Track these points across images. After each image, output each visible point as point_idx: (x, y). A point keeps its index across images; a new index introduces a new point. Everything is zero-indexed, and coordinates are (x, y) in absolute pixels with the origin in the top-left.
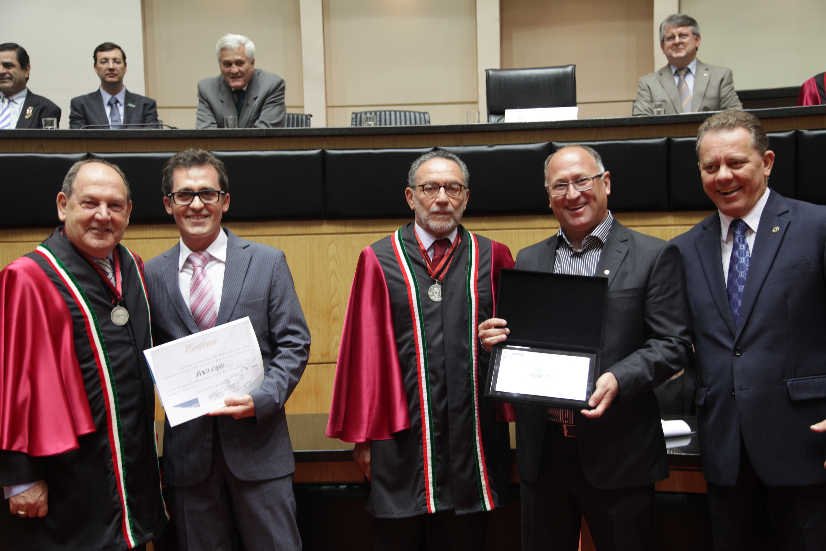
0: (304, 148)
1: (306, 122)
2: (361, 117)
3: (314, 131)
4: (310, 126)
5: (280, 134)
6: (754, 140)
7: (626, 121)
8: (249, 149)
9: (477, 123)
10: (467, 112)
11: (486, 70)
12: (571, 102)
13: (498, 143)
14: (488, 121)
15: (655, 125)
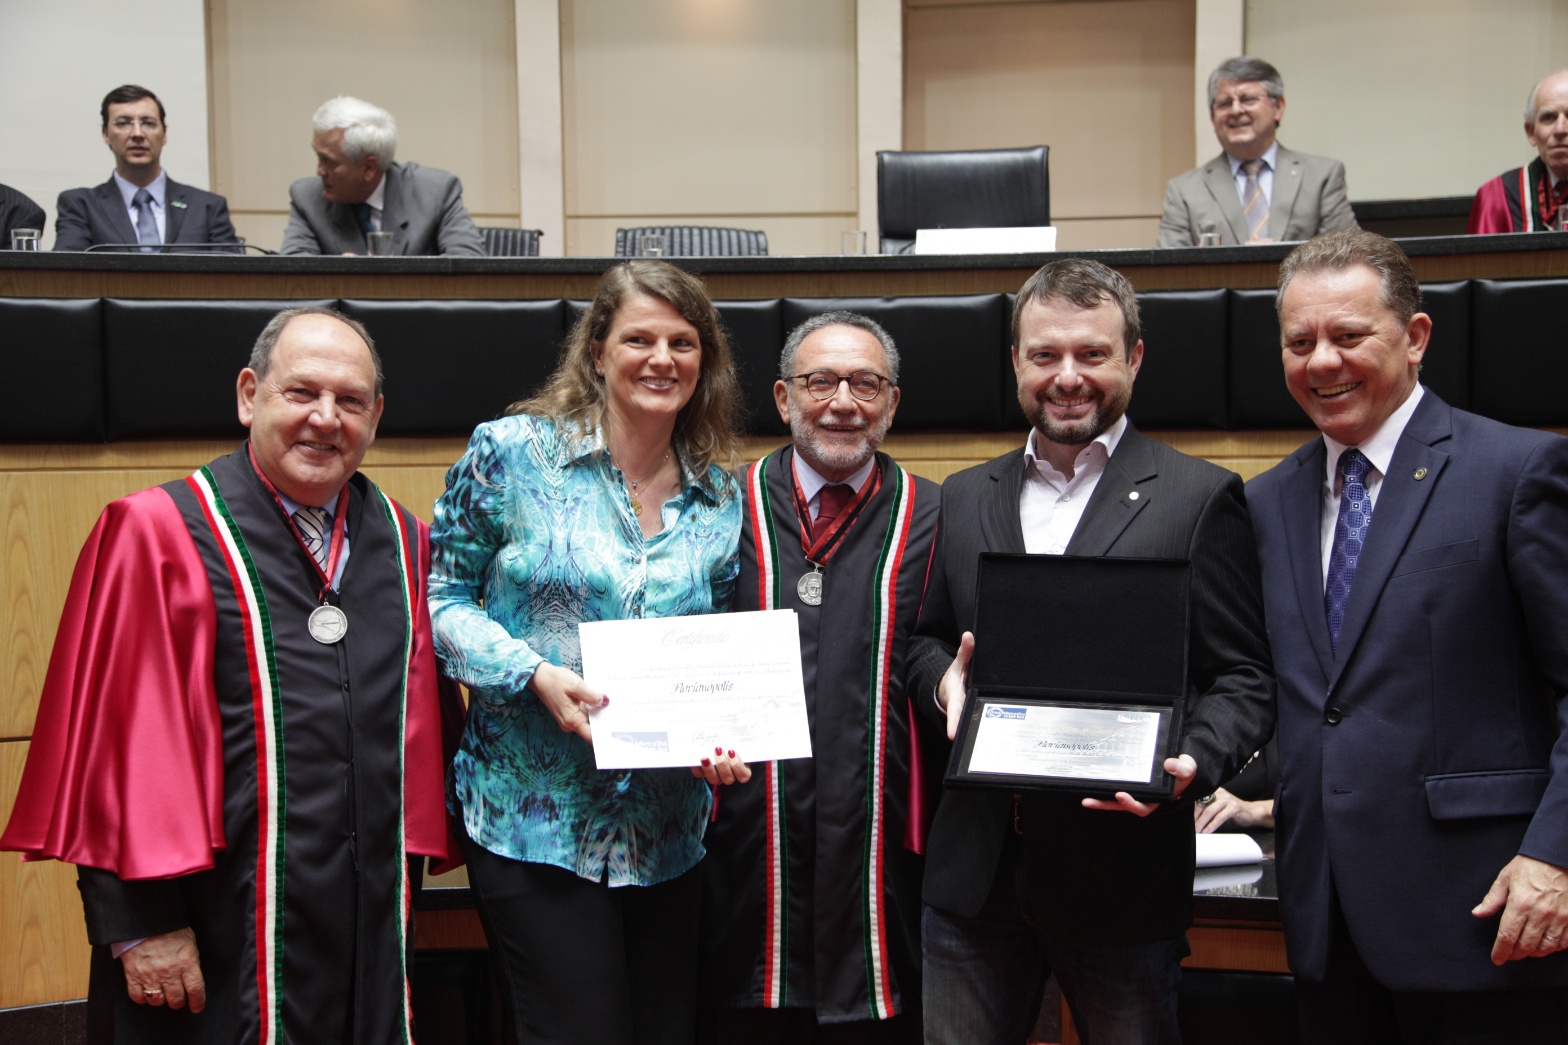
0: (527, 297)
1: (531, 246)
2: (634, 238)
3: (547, 265)
4: (538, 254)
5: (480, 270)
6: (1386, 291)
7: (1147, 256)
8: (419, 297)
9: (861, 255)
10: (843, 233)
11: (877, 153)
12: (1041, 218)
13: (903, 294)
14: (881, 251)
15: (1203, 264)
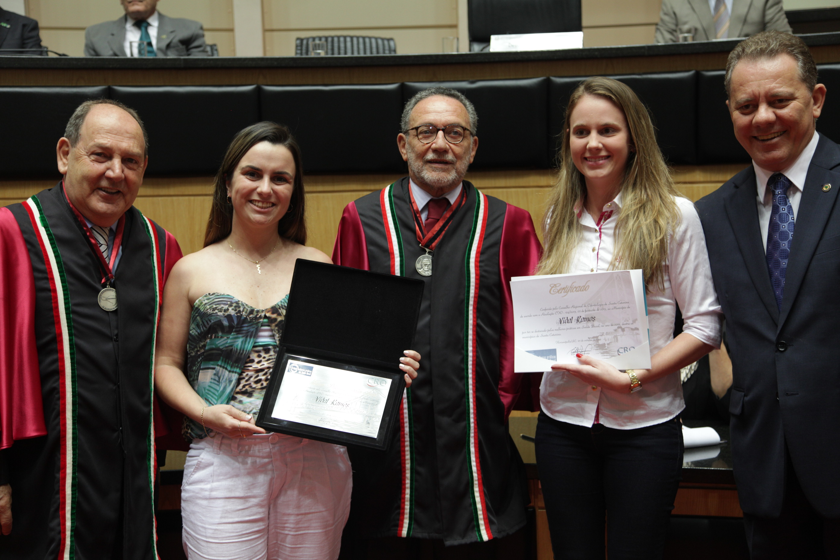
2: (307, 44)
6: (801, 70)
9: (455, 53)
10: (445, 39)
12: (577, 26)
13: (482, 79)
14: (470, 50)
15: (680, 54)
